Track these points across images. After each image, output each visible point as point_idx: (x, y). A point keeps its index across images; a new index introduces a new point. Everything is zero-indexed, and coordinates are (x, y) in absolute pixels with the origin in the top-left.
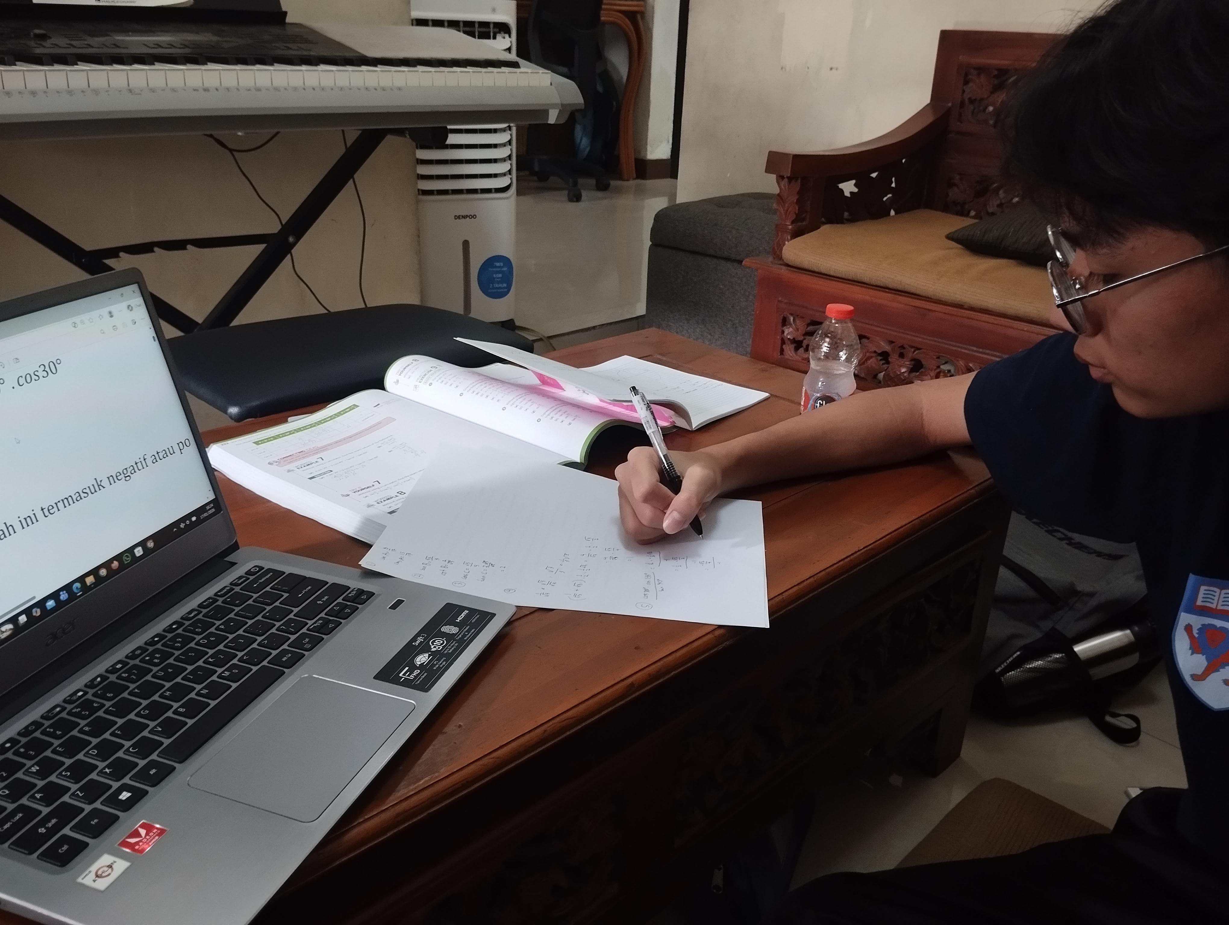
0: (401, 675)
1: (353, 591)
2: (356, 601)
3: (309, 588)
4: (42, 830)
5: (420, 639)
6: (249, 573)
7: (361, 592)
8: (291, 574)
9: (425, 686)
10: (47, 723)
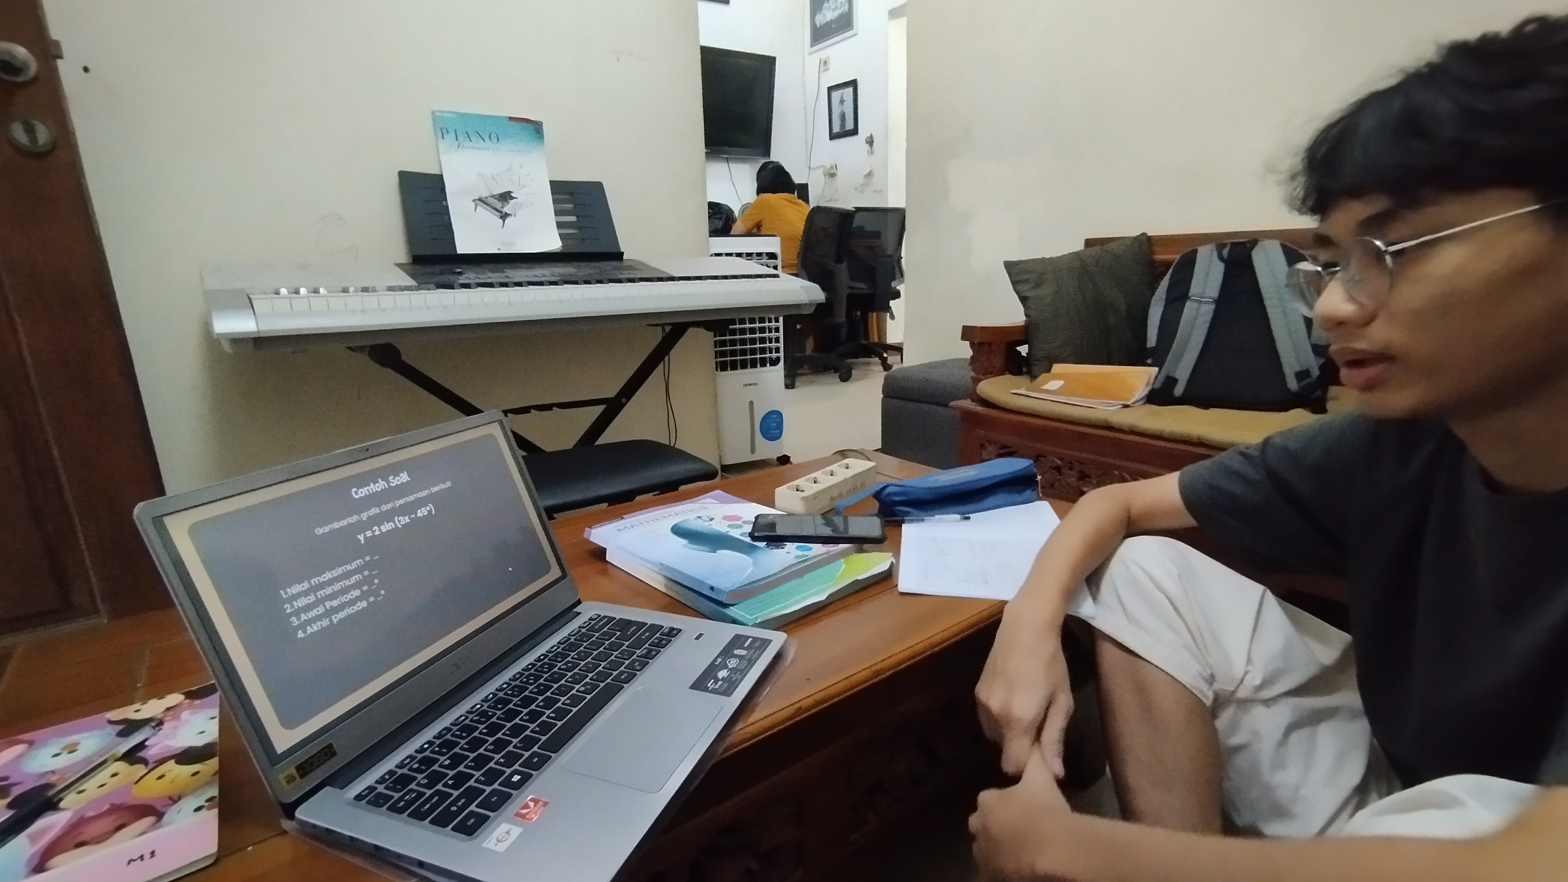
0: (709, 685)
1: (666, 628)
2: (669, 635)
3: (635, 627)
4: (454, 809)
5: (719, 660)
6: (591, 619)
7: (672, 629)
8: (621, 619)
9: (727, 692)
10: (455, 728)
